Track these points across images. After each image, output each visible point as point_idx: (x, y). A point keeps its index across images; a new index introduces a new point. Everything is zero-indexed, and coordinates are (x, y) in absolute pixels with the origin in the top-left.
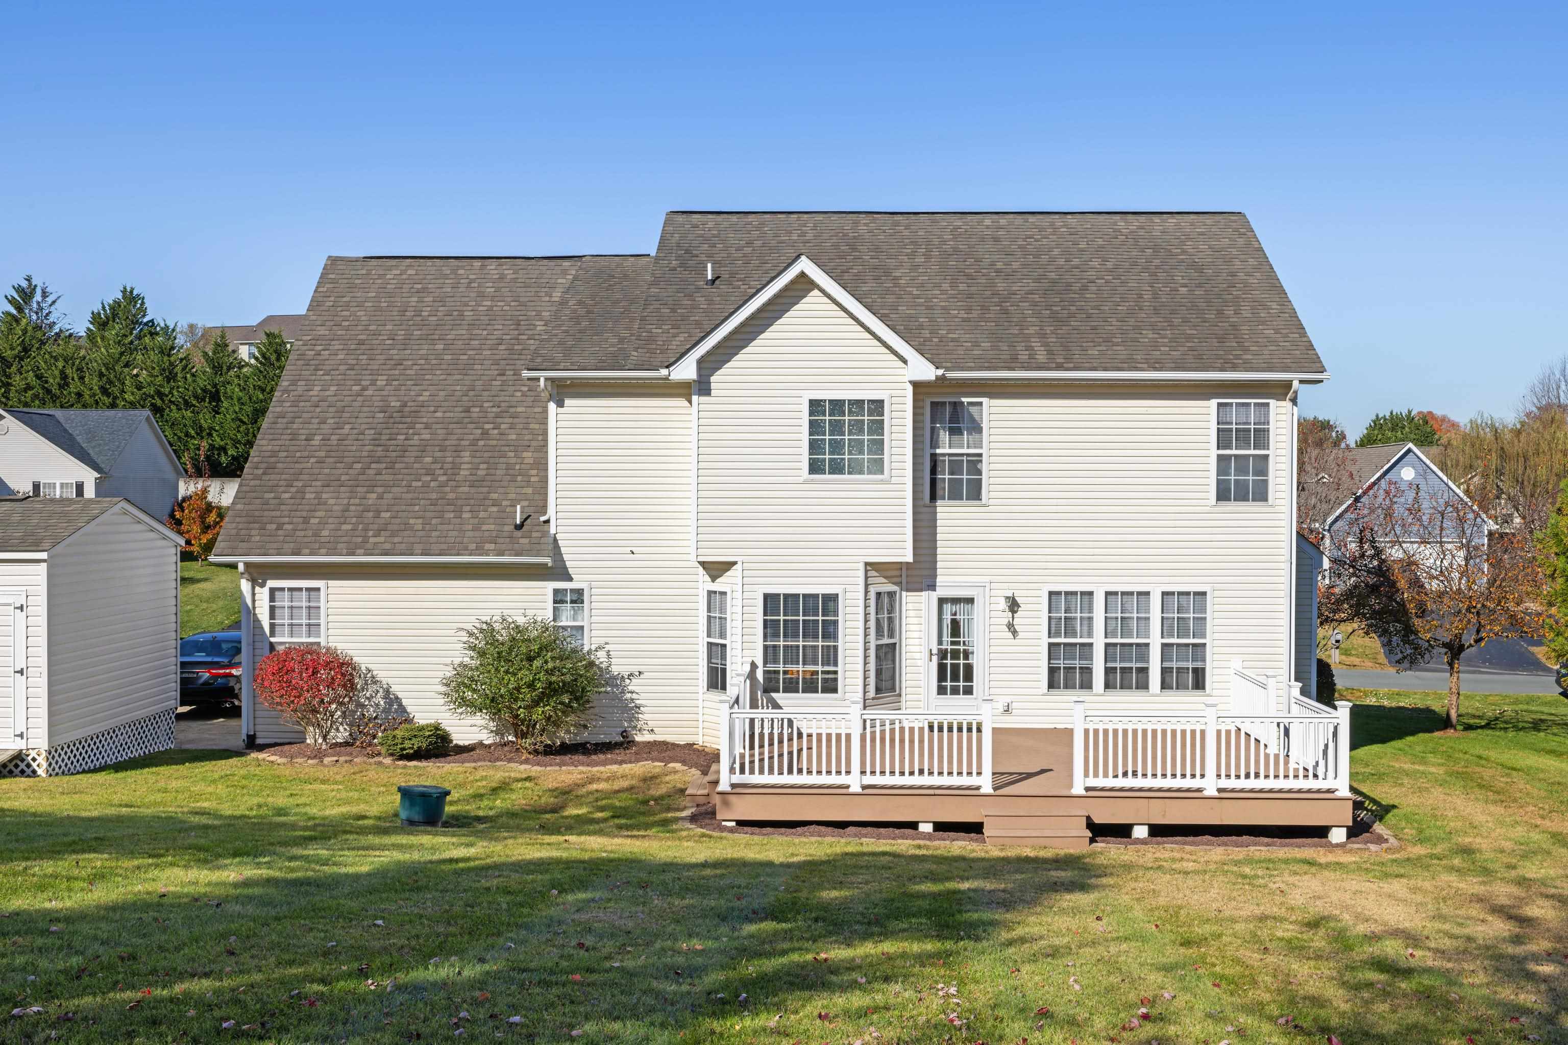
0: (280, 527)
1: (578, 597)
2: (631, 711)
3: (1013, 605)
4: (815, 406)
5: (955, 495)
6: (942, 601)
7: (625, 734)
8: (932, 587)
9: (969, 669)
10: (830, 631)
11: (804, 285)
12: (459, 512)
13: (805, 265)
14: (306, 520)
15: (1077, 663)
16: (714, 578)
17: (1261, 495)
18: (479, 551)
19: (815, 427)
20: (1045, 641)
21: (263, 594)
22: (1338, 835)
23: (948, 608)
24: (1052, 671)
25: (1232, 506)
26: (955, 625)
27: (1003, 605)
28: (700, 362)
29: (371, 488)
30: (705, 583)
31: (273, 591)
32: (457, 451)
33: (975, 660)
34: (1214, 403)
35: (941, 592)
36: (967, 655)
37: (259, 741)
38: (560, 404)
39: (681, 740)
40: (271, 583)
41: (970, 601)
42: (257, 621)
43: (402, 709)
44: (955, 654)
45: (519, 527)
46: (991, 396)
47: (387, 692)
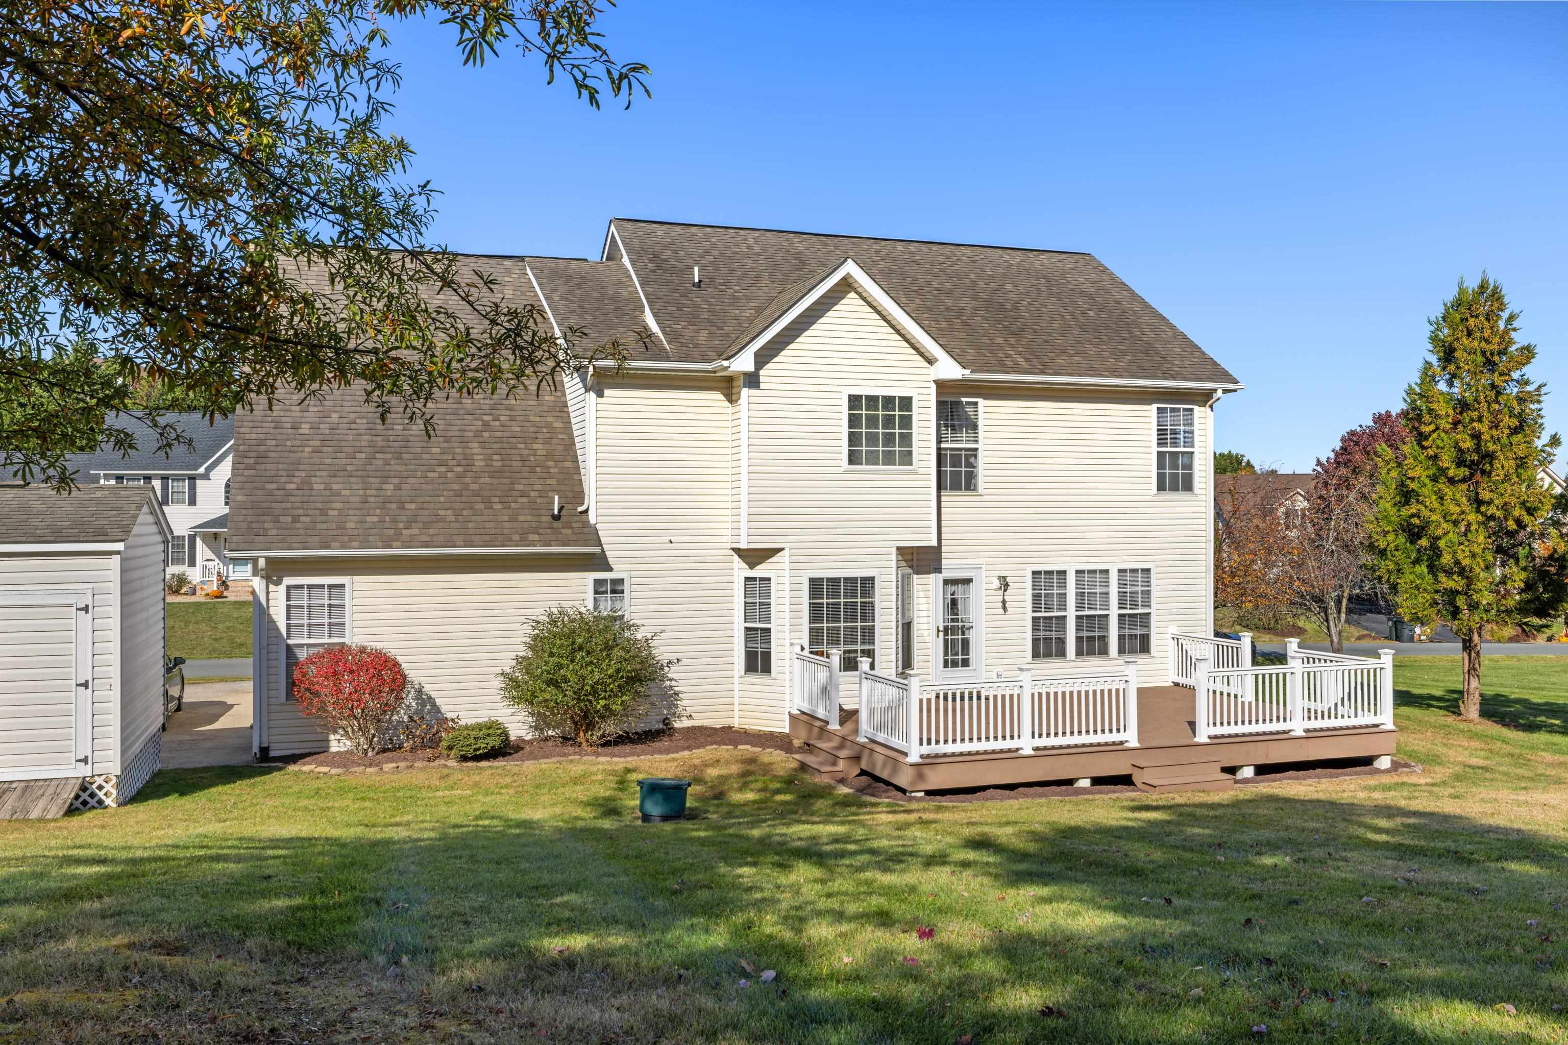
0: (296, 519)
1: (617, 588)
2: (671, 698)
3: (1005, 585)
4: (854, 401)
5: (956, 487)
6: (947, 582)
7: (666, 721)
8: (938, 570)
9: (966, 643)
10: (868, 611)
11: (847, 286)
12: (487, 502)
13: (850, 268)
14: (324, 512)
15: (1054, 634)
16: (752, 566)
17: (1188, 486)
18: (524, 542)
19: (854, 421)
20: (1029, 615)
21: (278, 594)
22: (1384, 763)
23: (951, 588)
24: (1035, 641)
25: (1168, 496)
26: (954, 602)
27: (996, 583)
28: (757, 355)
29: (385, 479)
30: (741, 570)
31: (289, 588)
32: (464, 442)
33: (972, 636)
34: (1154, 407)
35: (947, 574)
36: (963, 630)
37: (272, 754)
38: (600, 394)
39: (718, 723)
40: (288, 581)
41: (968, 581)
42: (271, 622)
43: (436, 709)
44: (954, 630)
45: (556, 518)
46: (986, 397)
47: (420, 691)
